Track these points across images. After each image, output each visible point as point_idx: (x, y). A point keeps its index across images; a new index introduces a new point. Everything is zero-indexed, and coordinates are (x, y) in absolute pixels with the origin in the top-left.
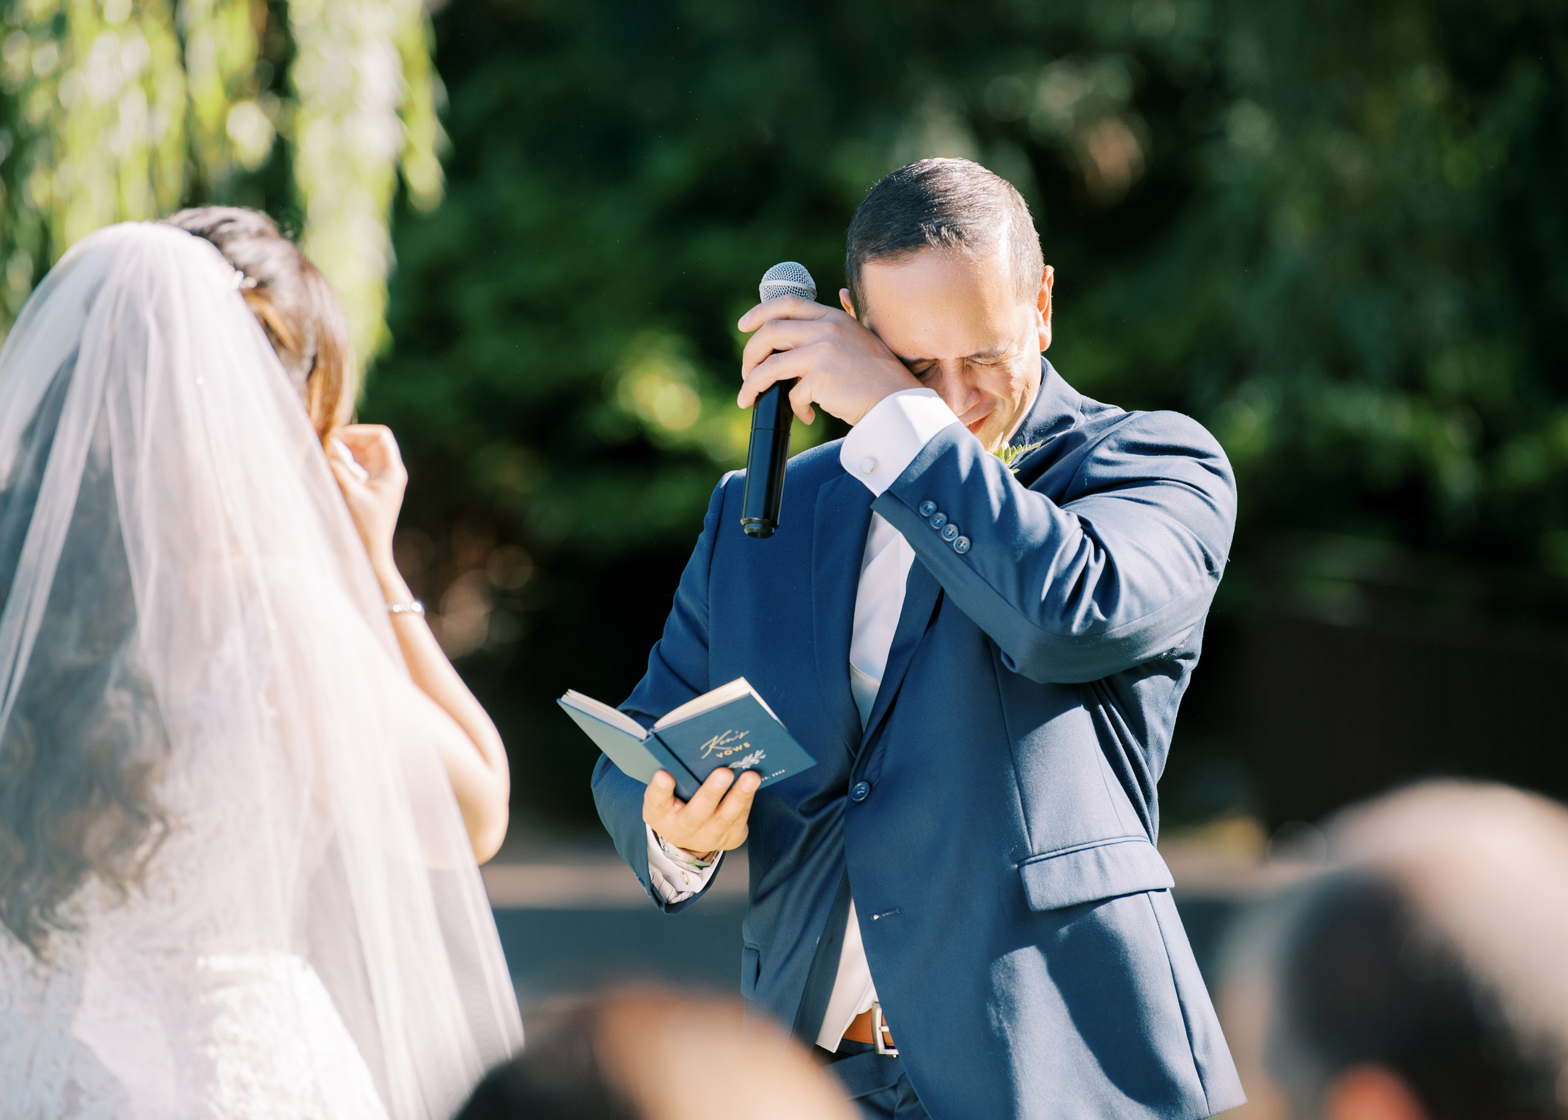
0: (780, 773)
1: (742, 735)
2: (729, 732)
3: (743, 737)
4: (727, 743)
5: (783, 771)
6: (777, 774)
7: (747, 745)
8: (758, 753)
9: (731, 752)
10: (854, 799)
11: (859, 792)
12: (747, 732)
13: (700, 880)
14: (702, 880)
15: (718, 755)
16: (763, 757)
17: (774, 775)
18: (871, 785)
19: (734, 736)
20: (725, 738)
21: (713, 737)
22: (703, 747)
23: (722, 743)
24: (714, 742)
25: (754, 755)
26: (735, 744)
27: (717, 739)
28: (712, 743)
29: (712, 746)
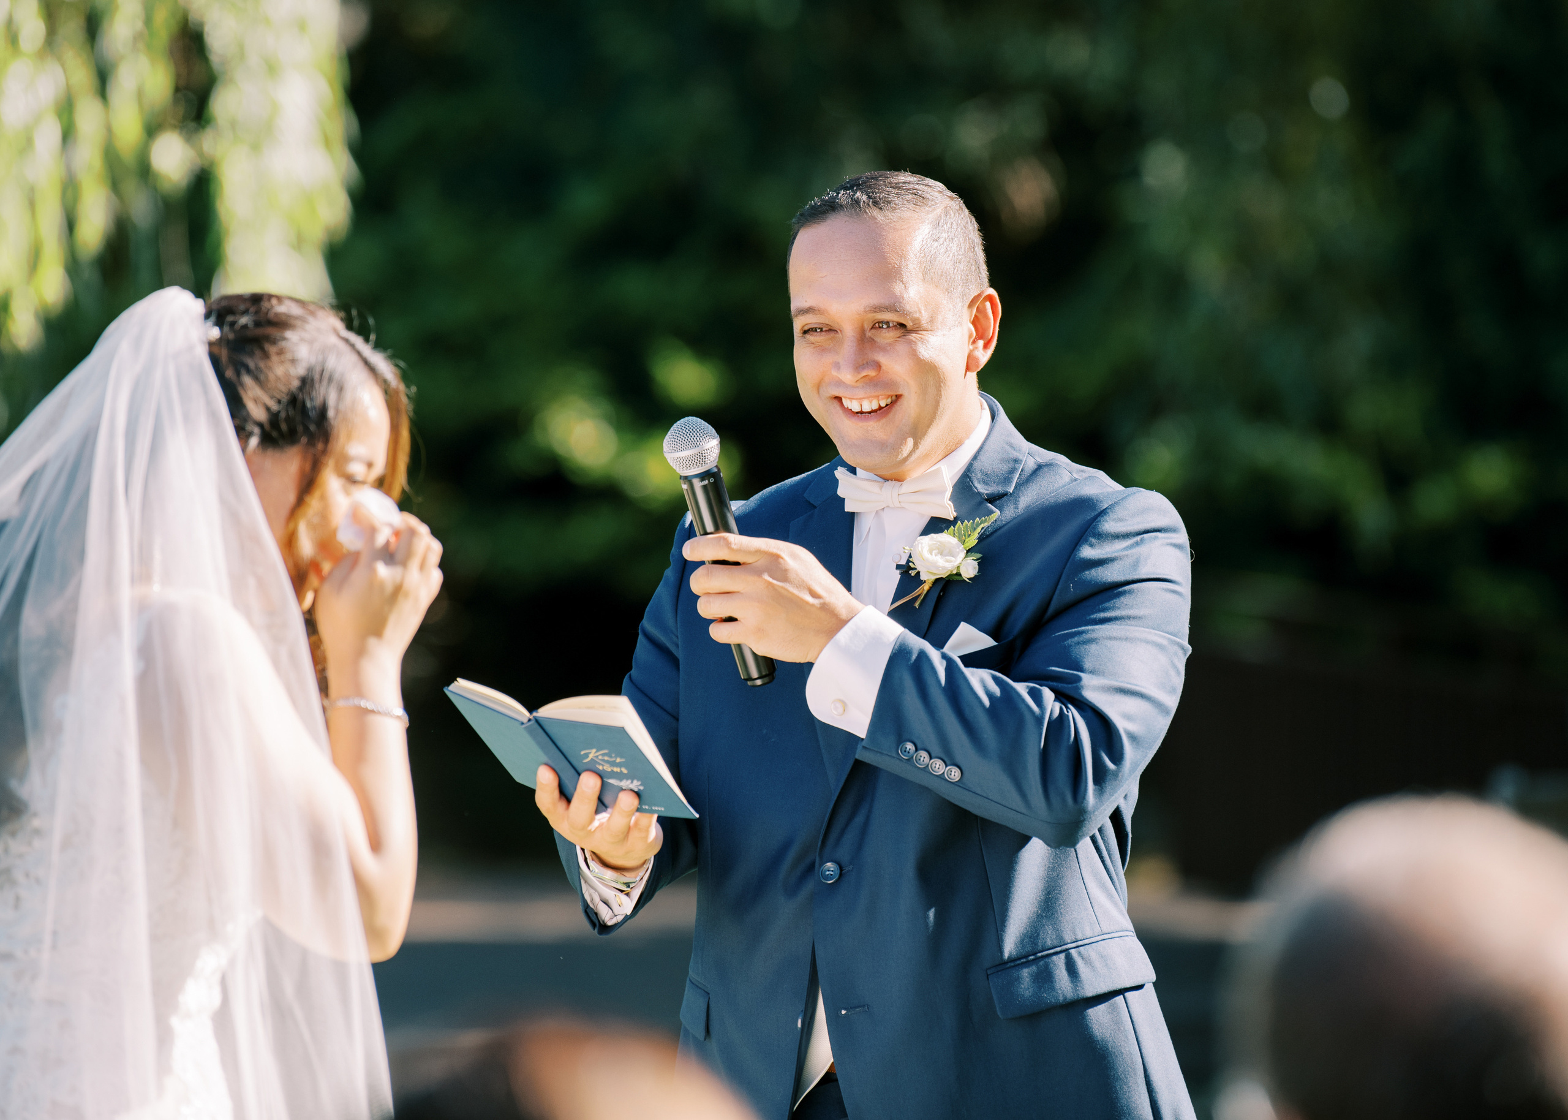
0: (660, 809)
1: (618, 760)
2: (608, 751)
4: (604, 759)
5: (663, 809)
6: (657, 808)
7: (625, 771)
9: (609, 770)
10: (823, 881)
11: (828, 873)
12: (623, 760)
13: (630, 901)
14: (631, 901)
15: (597, 766)
16: (642, 787)
18: (841, 868)
19: (611, 757)
20: (603, 755)
21: (592, 748)
22: (582, 753)
23: (600, 757)
24: (593, 754)
25: (632, 782)
26: (613, 764)
27: (595, 752)
28: (590, 753)
29: (591, 756)
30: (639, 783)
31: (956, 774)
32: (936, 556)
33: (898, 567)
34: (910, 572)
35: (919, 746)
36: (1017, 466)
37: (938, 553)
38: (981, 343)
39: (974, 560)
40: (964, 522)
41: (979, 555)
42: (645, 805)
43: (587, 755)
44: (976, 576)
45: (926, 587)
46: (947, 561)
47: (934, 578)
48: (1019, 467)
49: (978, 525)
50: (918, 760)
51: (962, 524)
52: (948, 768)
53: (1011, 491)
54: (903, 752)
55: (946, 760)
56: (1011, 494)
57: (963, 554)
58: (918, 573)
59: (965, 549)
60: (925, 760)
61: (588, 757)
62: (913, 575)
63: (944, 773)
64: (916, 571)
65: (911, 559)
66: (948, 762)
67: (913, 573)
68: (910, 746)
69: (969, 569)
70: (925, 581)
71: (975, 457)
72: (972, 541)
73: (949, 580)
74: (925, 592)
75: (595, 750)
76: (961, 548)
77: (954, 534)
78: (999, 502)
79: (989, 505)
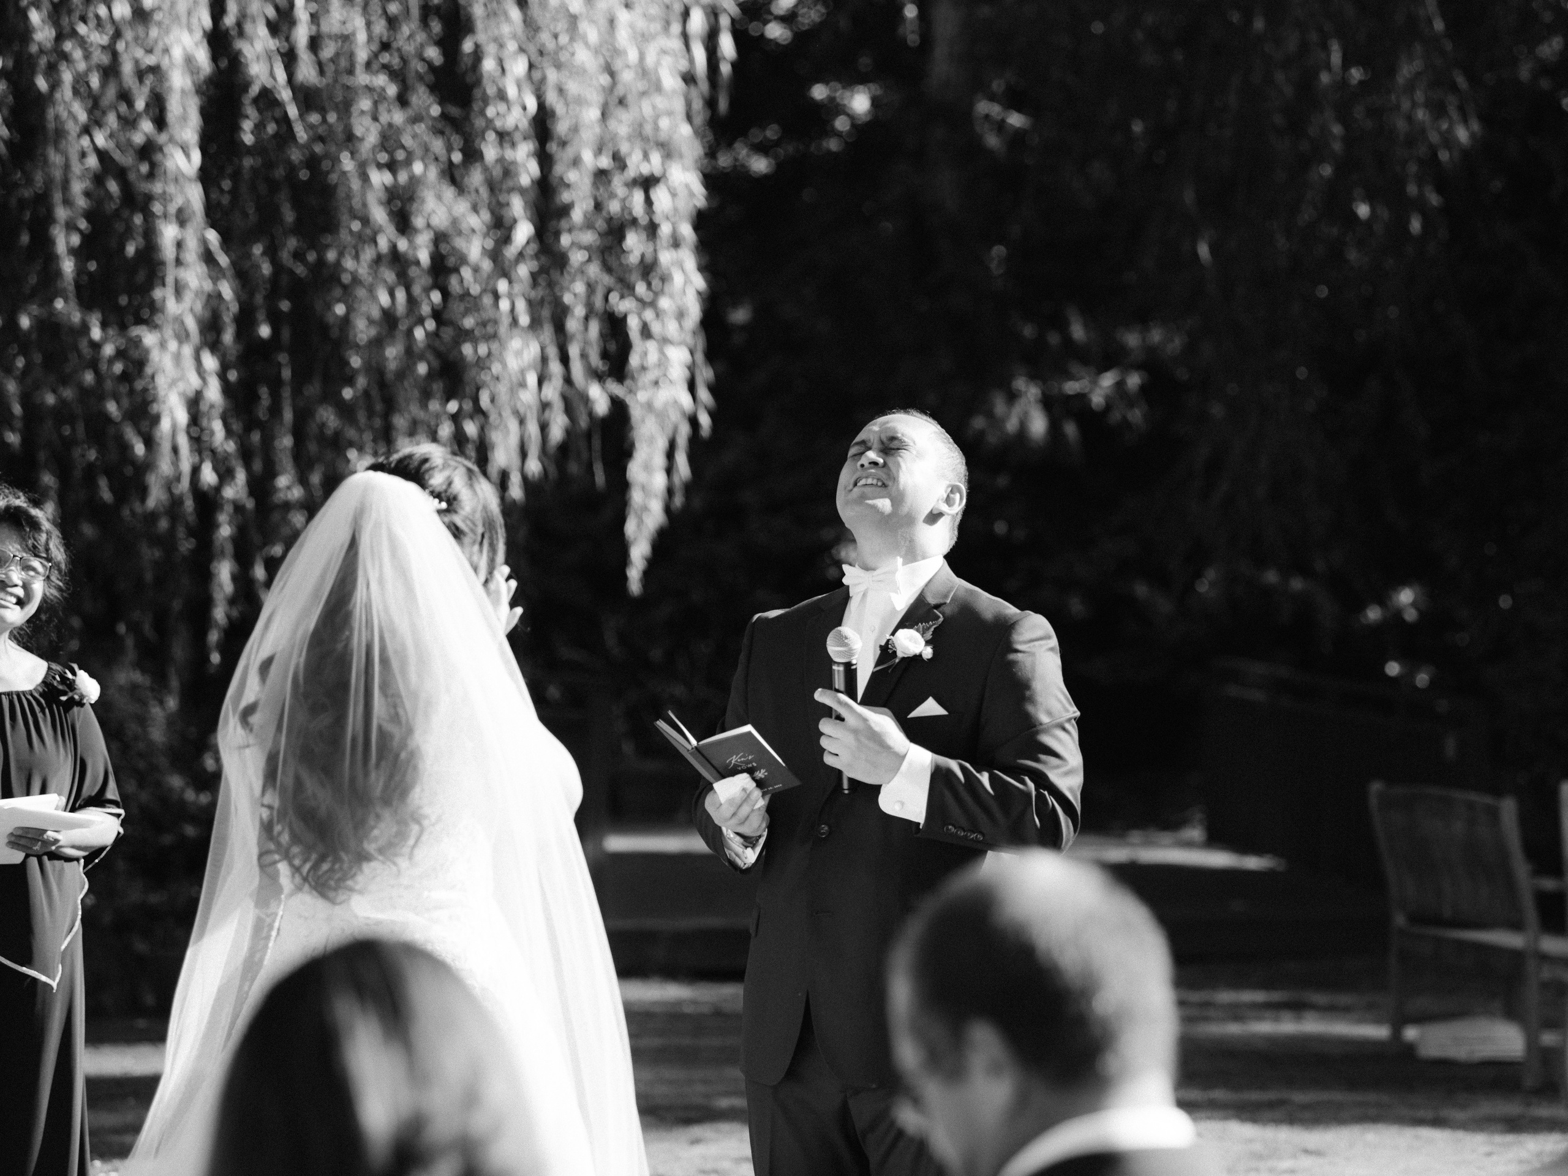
2: (742, 754)
3: (751, 759)
4: (742, 761)
12: (753, 756)
19: (745, 757)
20: (740, 758)
22: (727, 762)
23: (739, 760)
24: (734, 759)
25: (760, 772)
26: (747, 762)
27: (736, 758)
28: (732, 760)
29: (733, 762)
30: (765, 770)
31: (980, 837)
32: (907, 642)
33: (881, 646)
34: (888, 650)
35: (957, 826)
36: (952, 589)
39: (931, 647)
40: (922, 623)
41: (934, 645)
42: (769, 787)
43: (731, 762)
44: (931, 658)
45: (897, 661)
46: (913, 647)
47: (905, 655)
48: (954, 590)
49: (931, 626)
50: (957, 834)
51: (920, 624)
52: (975, 835)
53: (948, 603)
54: (947, 831)
55: (974, 830)
56: (948, 605)
57: (923, 643)
58: (894, 651)
60: (961, 833)
61: (731, 763)
62: (889, 652)
64: (892, 650)
65: (890, 643)
68: (951, 827)
69: (928, 653)
71: (926, 585)
72: (929, 635)
73: (914, 658)
75: (735, 756)
76: (923, 640)
77: (918, 630)
78: (941, 609)
79: (935, 611)
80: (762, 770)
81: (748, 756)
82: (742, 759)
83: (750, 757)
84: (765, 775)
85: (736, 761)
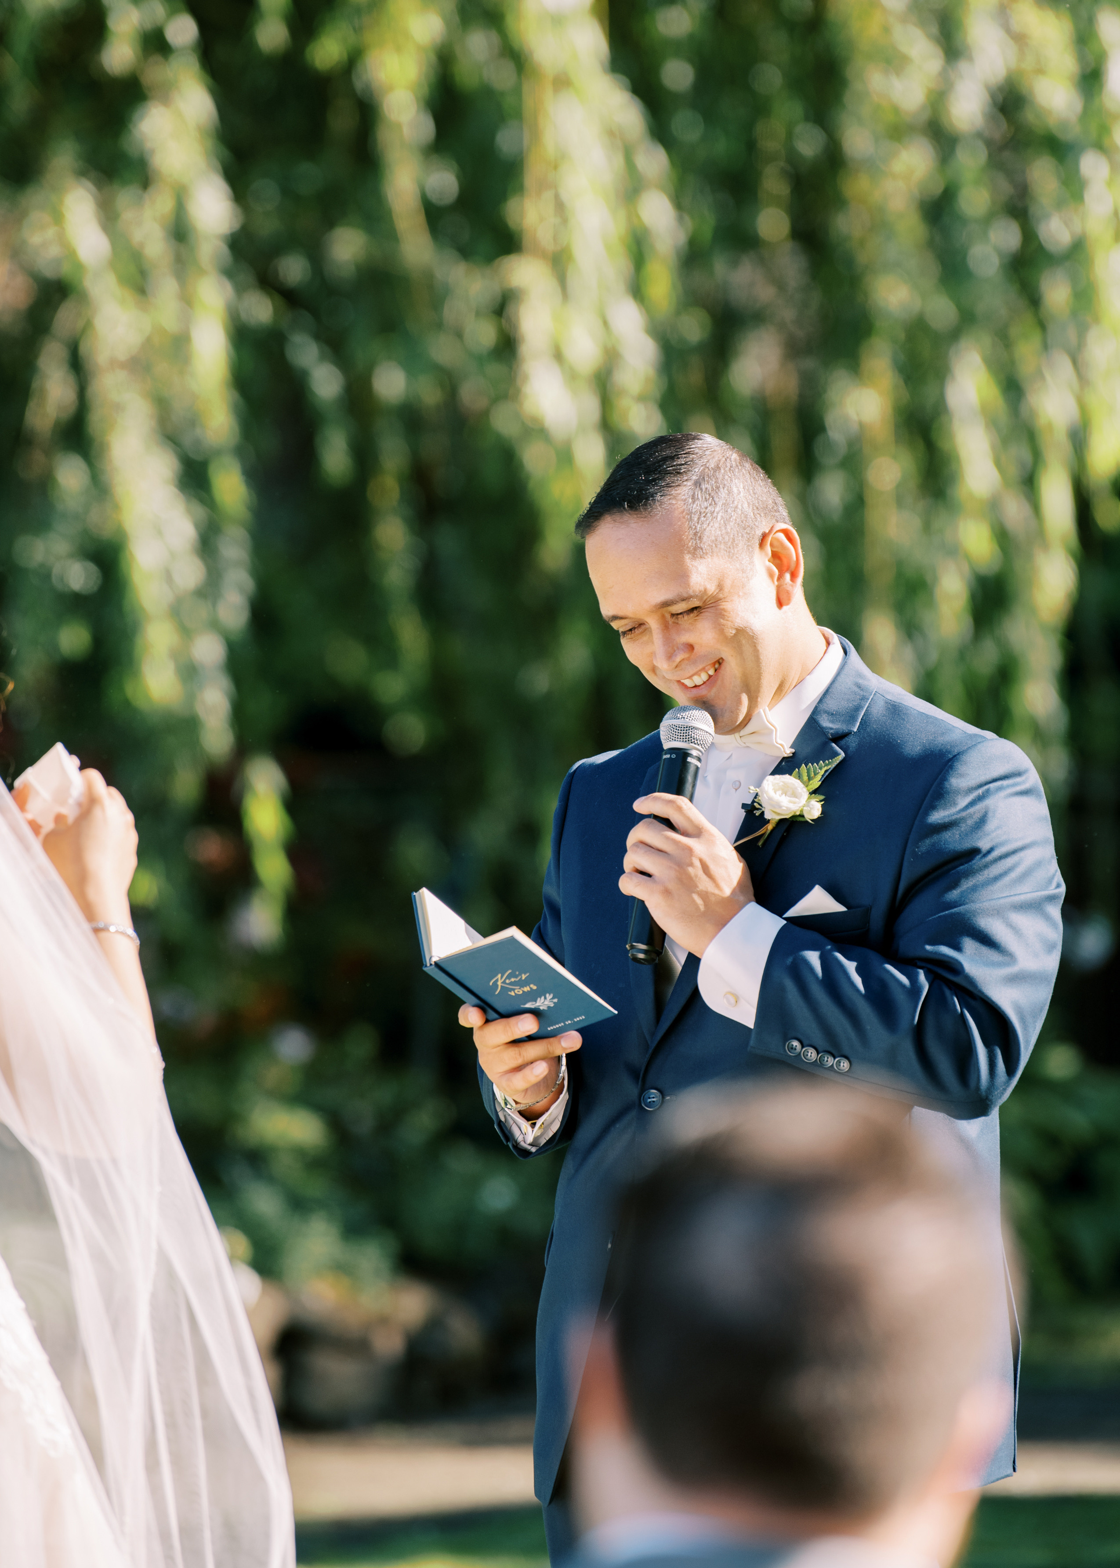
0: (581, 1018)
2: (510, 971)
3: (525, 978)
4: (511, 982)
5: (584, 1017)
6: (578, 1019)
7: (533, 987)
8: (549, 996)
9: (521, 992)
11: (650, 1100)
12: (528, 974)
15: (509, 993)
16: (556, 1000)
17: (575, 1020)
19: (516, 977)
20: (509, 977)
21: (497, 975)
22: (491, 984)
23: (507, 981)
24: (500, 980)
25: (545, 998)
26: (522, 984)
27: (502, 977)
28: (497, 980)
29: (499, 983)
30: (552, 996)
31: (845, 1065)
32: (780, 796)
33: (744, 806)
34: (755, 812)
35: (805, 1042)
36: (862, 702)
37: (782, 794)
38: (788, 576)
39: (818, 802)
40: (808, 765)
41: (822, 797)
43: (495, 986)
44: (819, 818)
45: (770, 827)
46: (791, 802)
47: (778, 818)
48: (865, 705)
49: (821, 769)
50: (805, 1056)
51: (806, 767)
52: (837, 1060)
53: (855, 730)
54: (790, 1050)
55: (833, 1052)
56: (855, 733)
57: (806, 795)
58: (763, 813)
59: (808, 790)
60: (812, 1055)
61: (497, 986)
62: (757, 815)
63: (833, 1065)
64: (761, 811)
65: (756, 800)
66: (836, 1054)
67: (758, 813)
68: (795, 1043)
69: (814, 810)
70: (769, 820)
71: (821, 701)
72: (816, 783)
73: (793, 821)
74: (768, 832)
75: (499, 976)
76: (805, 790)
77: (800, 777)
78: (843, 742)
79: (834, 745)
80: (547, 995)
81: (520, 974)
82: (513, 980)
83: (524, 977)
84: (554, 1003)
85: (504, 982)
